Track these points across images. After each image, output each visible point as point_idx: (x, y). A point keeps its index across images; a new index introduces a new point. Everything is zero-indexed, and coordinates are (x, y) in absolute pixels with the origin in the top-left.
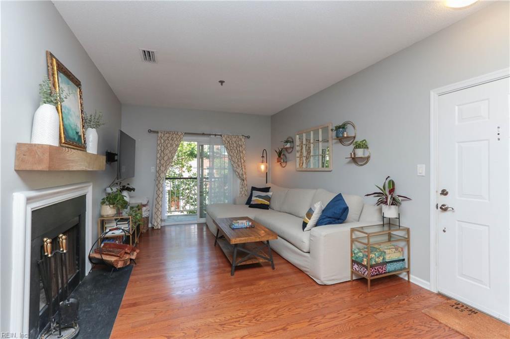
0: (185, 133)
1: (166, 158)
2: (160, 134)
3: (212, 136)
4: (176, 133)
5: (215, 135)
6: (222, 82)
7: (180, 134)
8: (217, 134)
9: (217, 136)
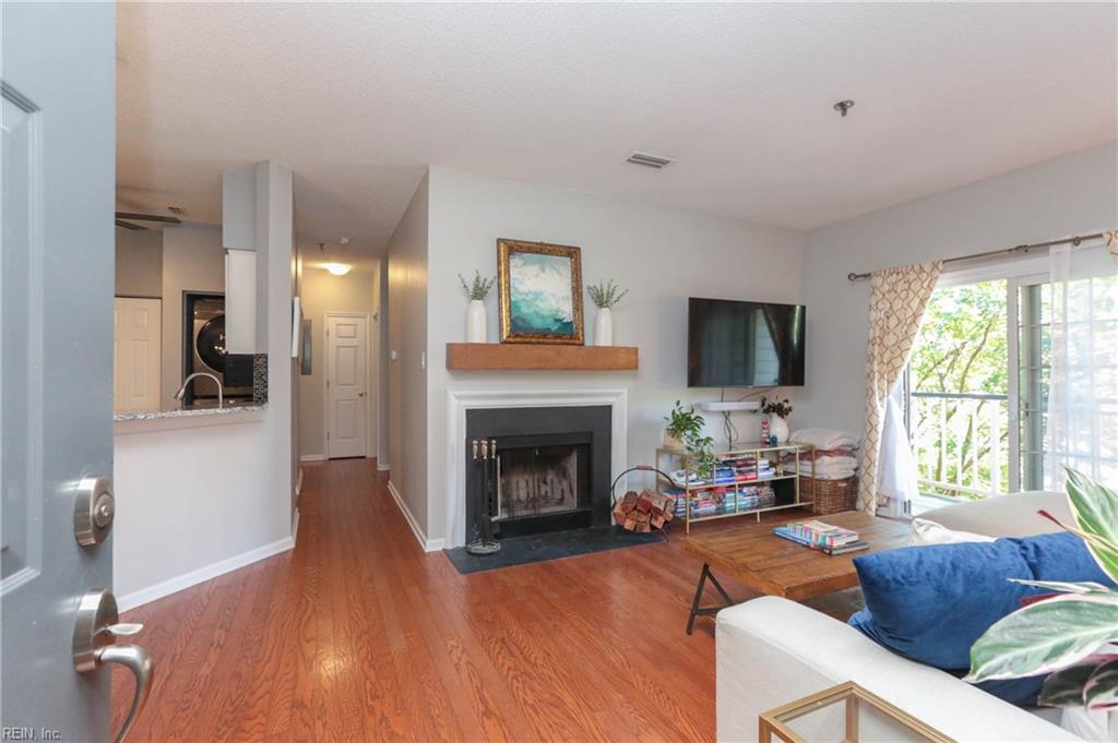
0: (944, 262)
1: (890, 340)
2: (878, 281)
3: (1053, 249)
4: (917, 267)
5: (1076, 241)
6: (843, 107)
7: (927, 268)
8: (1081, 235)
9: (1084, 244)
